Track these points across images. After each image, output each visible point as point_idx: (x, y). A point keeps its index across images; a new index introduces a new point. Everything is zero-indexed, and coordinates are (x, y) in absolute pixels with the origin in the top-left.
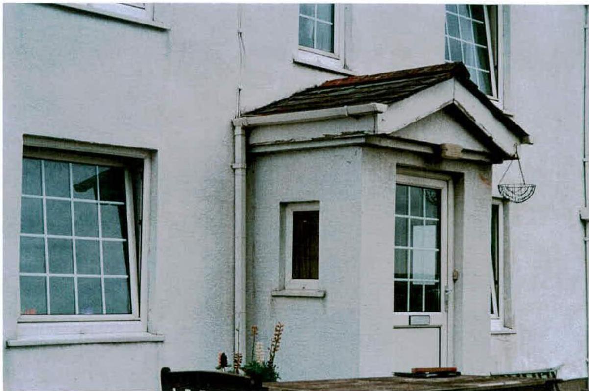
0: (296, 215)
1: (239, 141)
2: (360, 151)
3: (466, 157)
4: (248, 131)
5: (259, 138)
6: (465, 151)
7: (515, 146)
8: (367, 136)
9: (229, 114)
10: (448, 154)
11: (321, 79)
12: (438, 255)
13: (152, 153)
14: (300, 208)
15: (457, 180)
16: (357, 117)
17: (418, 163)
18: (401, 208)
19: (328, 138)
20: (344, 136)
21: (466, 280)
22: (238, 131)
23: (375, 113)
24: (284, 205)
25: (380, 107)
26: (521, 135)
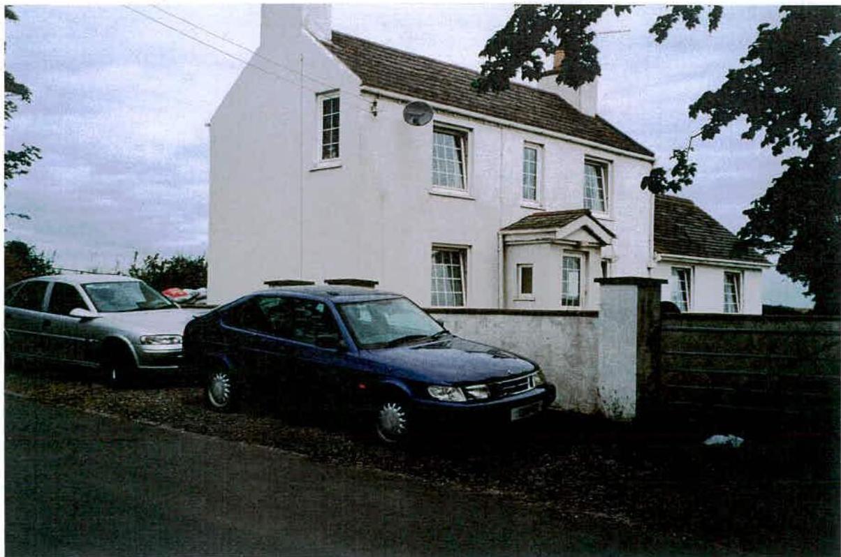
0: (523, 269)
1: (501, 240)
2: (548, 245)
3: (591, 245)
4: (504, 236)
5: (508, 239)
6: (590, 243)
7: (611, 240)
8: (552, 240)
9: (497, 229)
10: (583, 245)
11: (531, 213)
12: (579, 284)
13: (470, 247)
14: (525, 266)
15: (587, 254)
16: (548, 233)
17: (571, 248)
18: (565, 266)
19: (537, 240)
20: (543, 239)
21: (590, 293)
22: (500, 236)
23: (555, 232)
24: (518, 265)
25: (557, 229)
26: (613, 236)
